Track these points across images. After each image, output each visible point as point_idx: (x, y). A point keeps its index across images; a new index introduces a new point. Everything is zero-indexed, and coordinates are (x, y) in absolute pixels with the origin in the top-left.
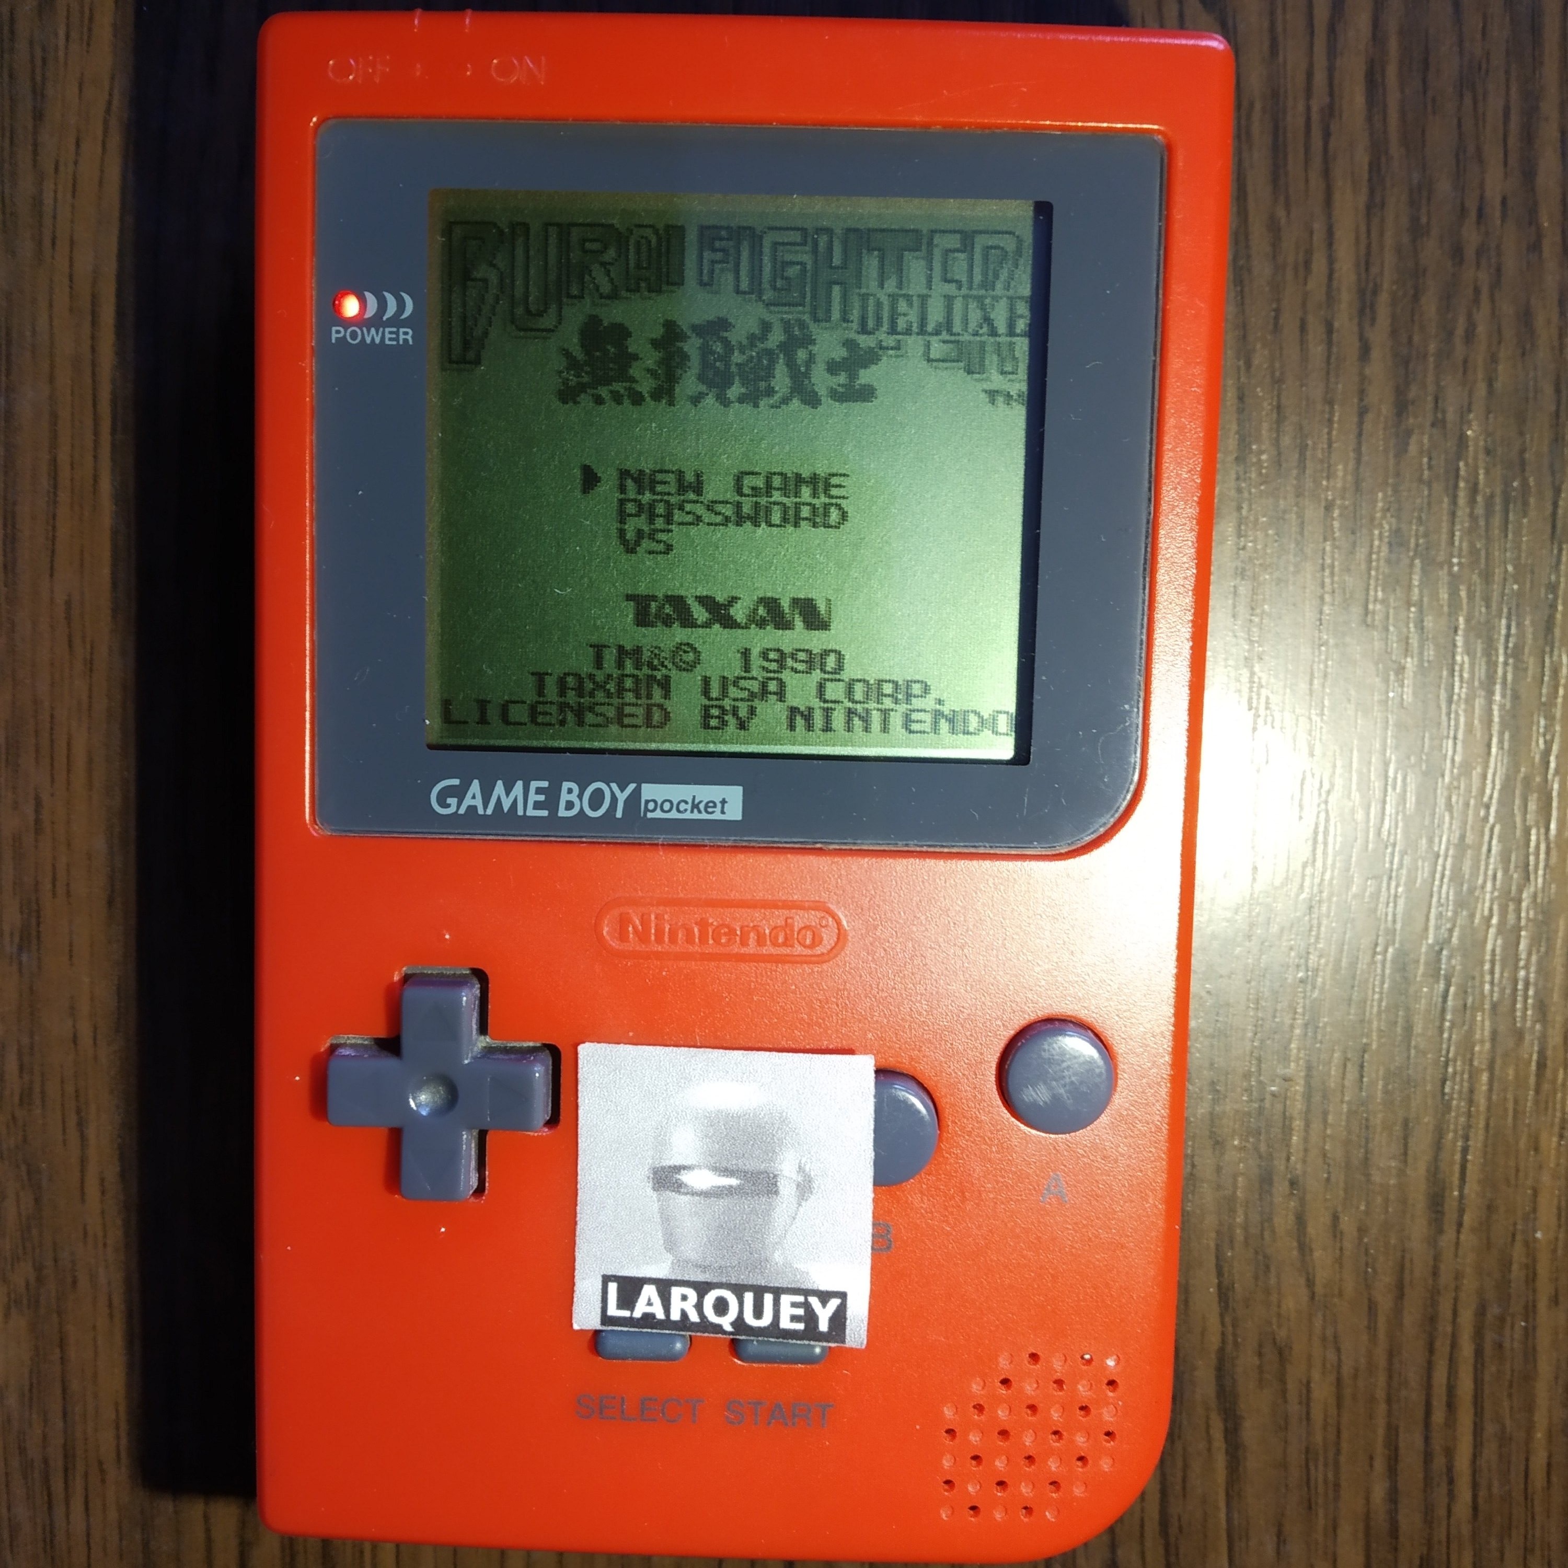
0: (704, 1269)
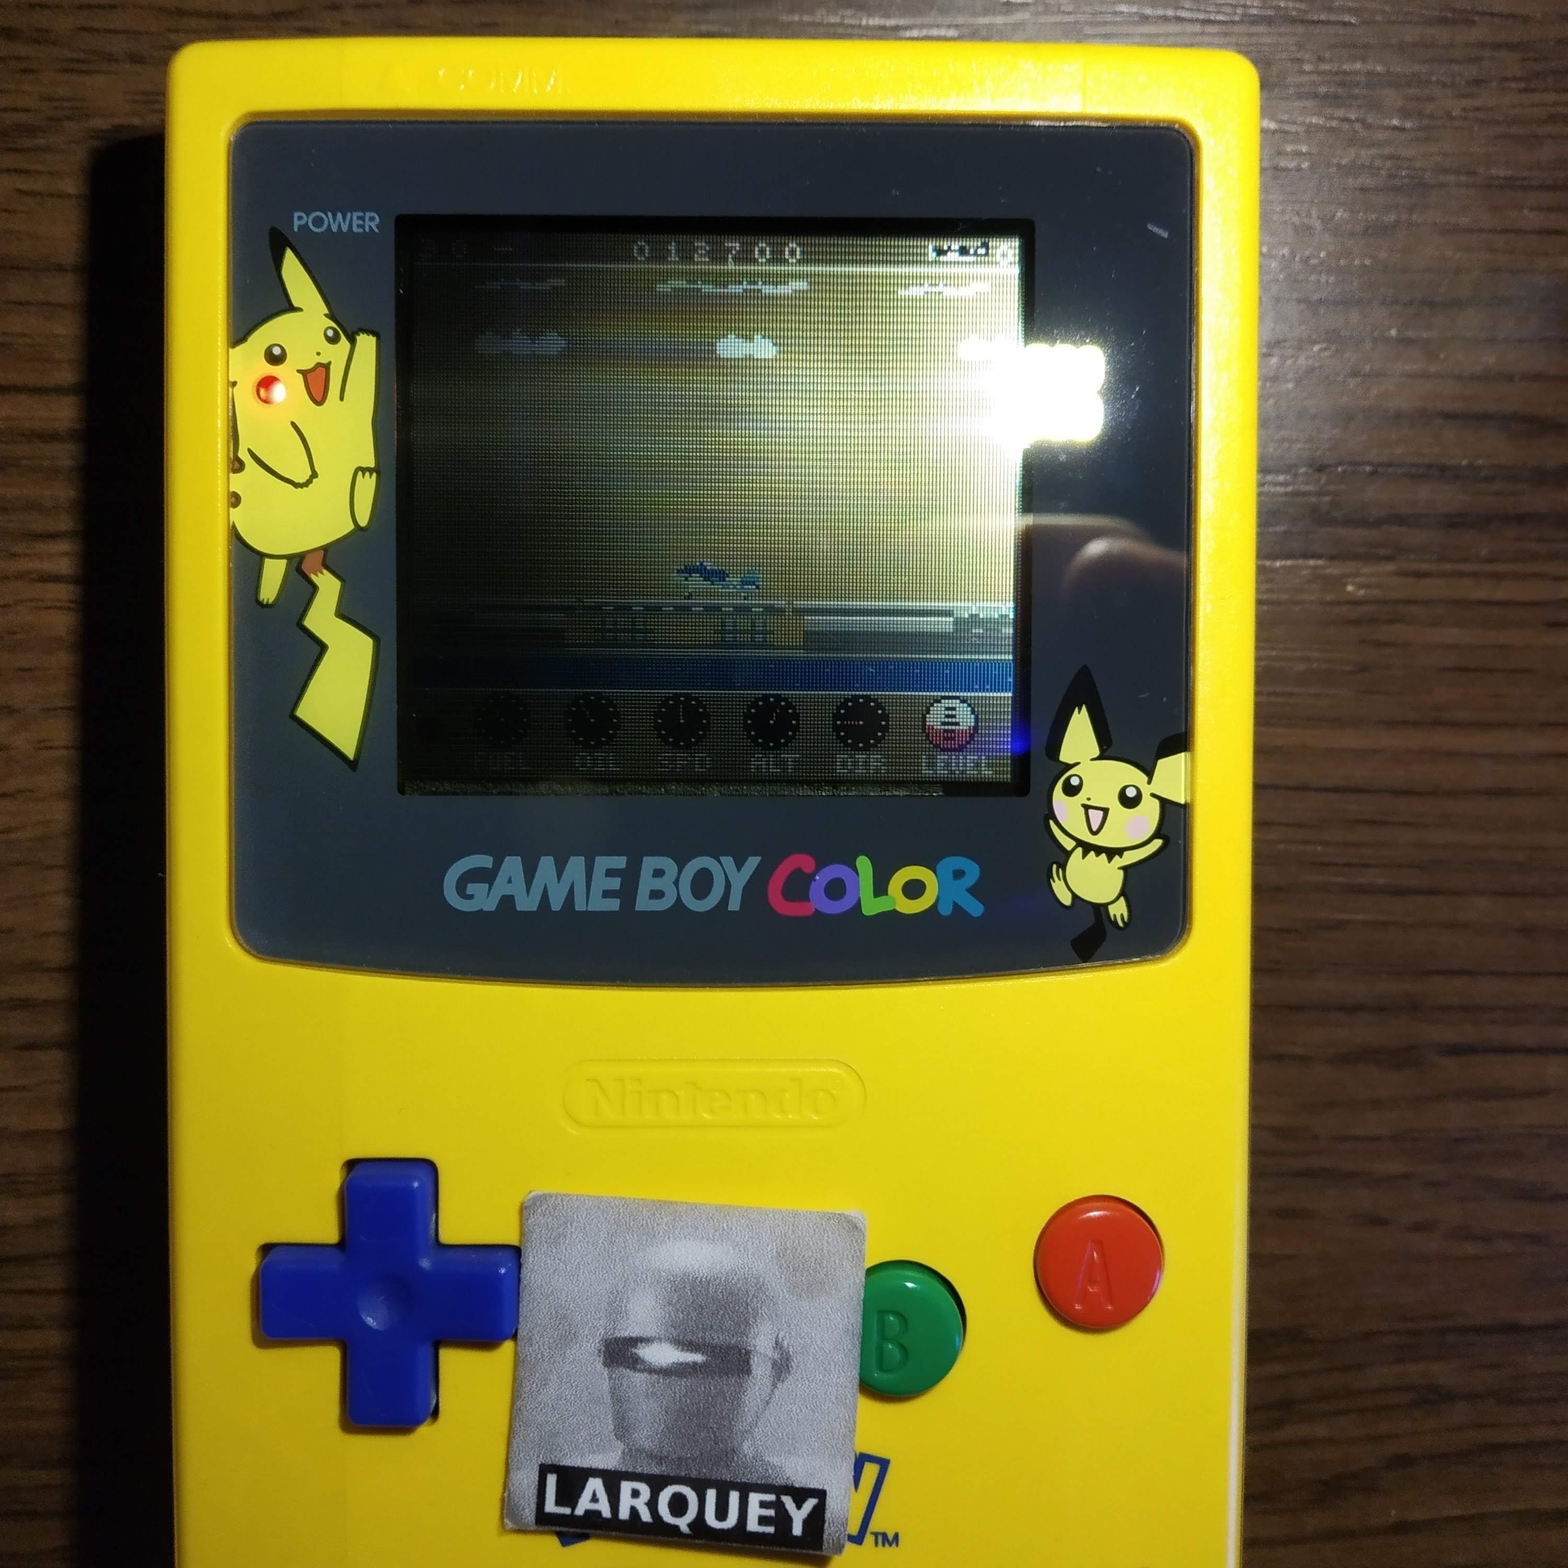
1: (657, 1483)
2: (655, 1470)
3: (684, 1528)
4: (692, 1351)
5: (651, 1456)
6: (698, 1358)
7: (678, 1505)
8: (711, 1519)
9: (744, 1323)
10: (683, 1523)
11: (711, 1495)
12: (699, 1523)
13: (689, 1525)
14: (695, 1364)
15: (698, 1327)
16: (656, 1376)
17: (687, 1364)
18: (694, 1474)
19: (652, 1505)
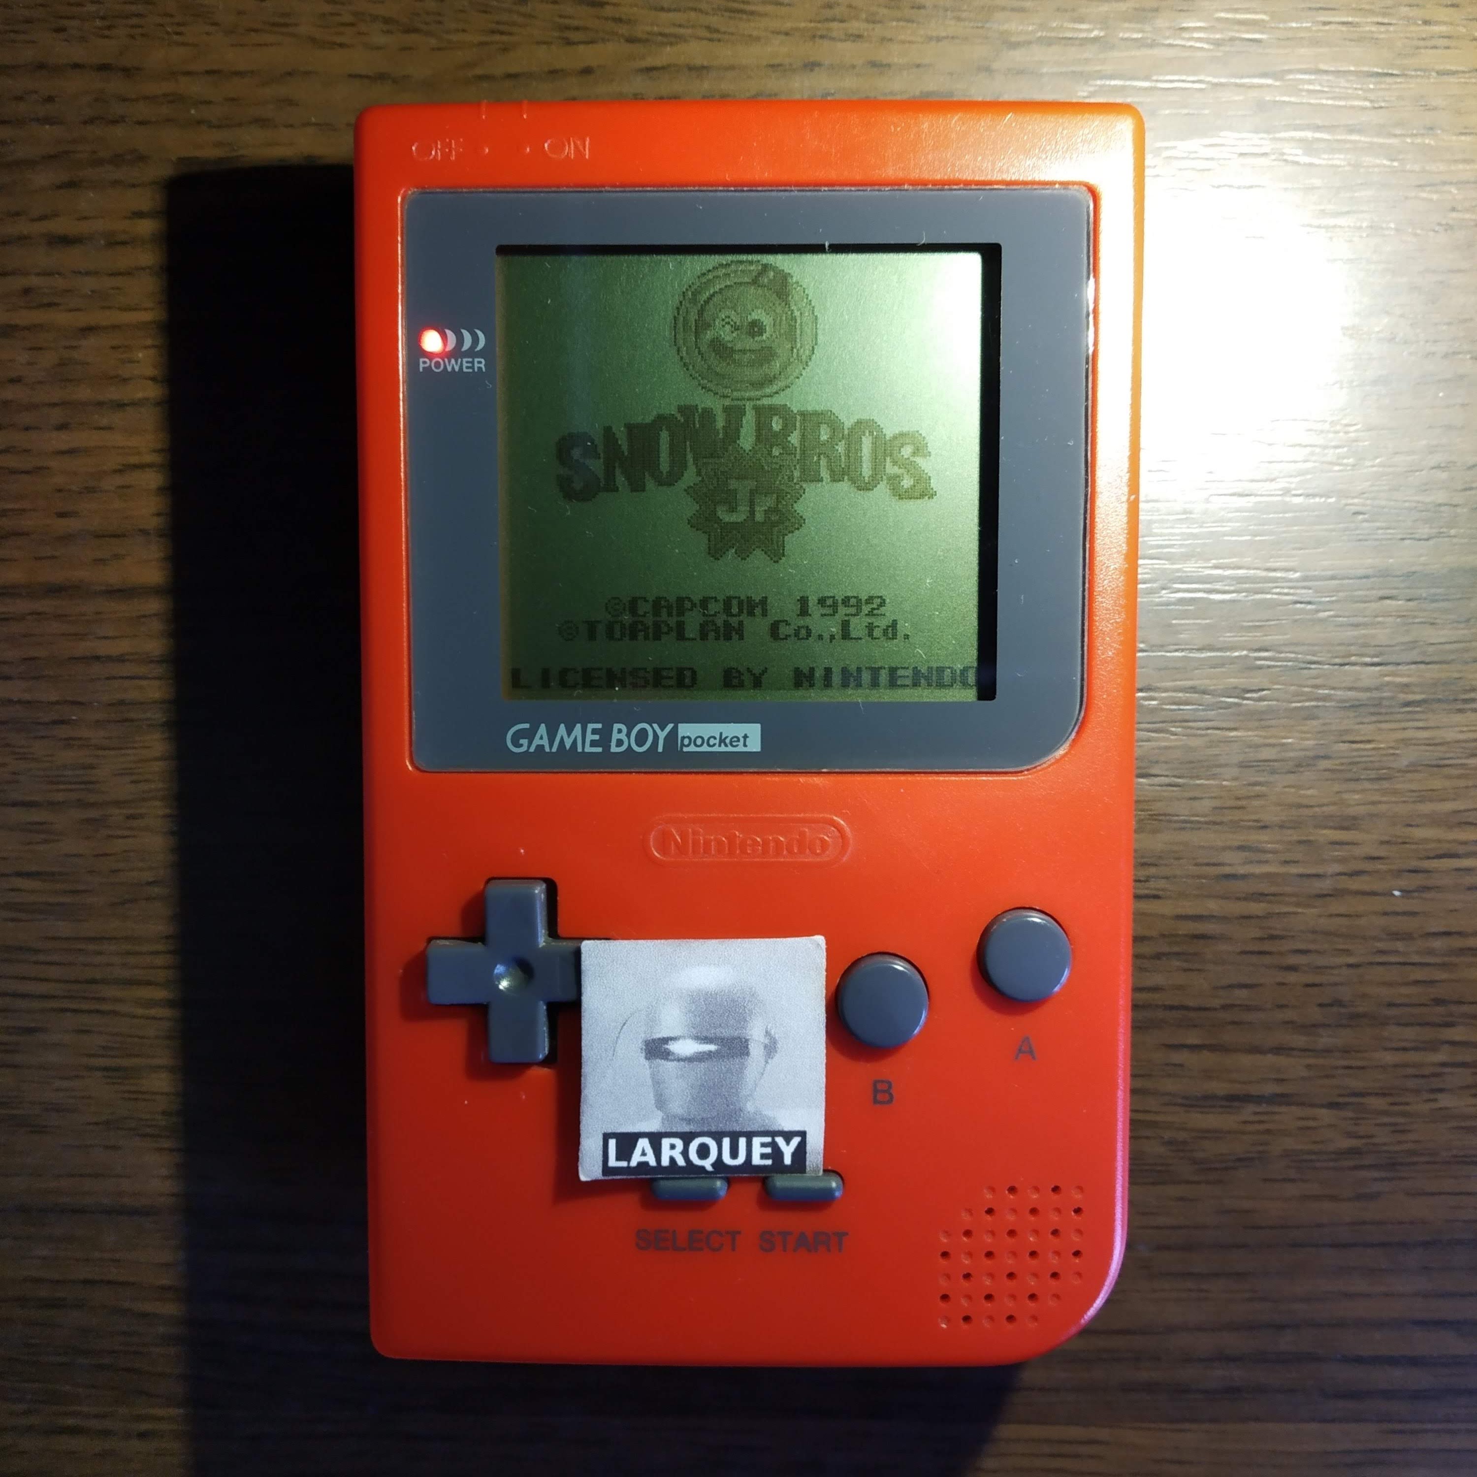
0: (689, 1121)
1: (687, 1138)
2: (686, 1128)
3: (709, 1168)
4: (707, 1043)
5: (683, 1119)
6: (712, 1047)
7: (703, 1151)
8: (727, 1159)
9: (743, 1020)
10: (707, 1164)
11: (726, 1142)
12: (719, 1163)
13: (713, 1165)
14: (711, 1052)
15: (710, 1026)
16: (683, 1063)
17: (704, 1052)
18: (713, 1129)
19: (685, 1153)
